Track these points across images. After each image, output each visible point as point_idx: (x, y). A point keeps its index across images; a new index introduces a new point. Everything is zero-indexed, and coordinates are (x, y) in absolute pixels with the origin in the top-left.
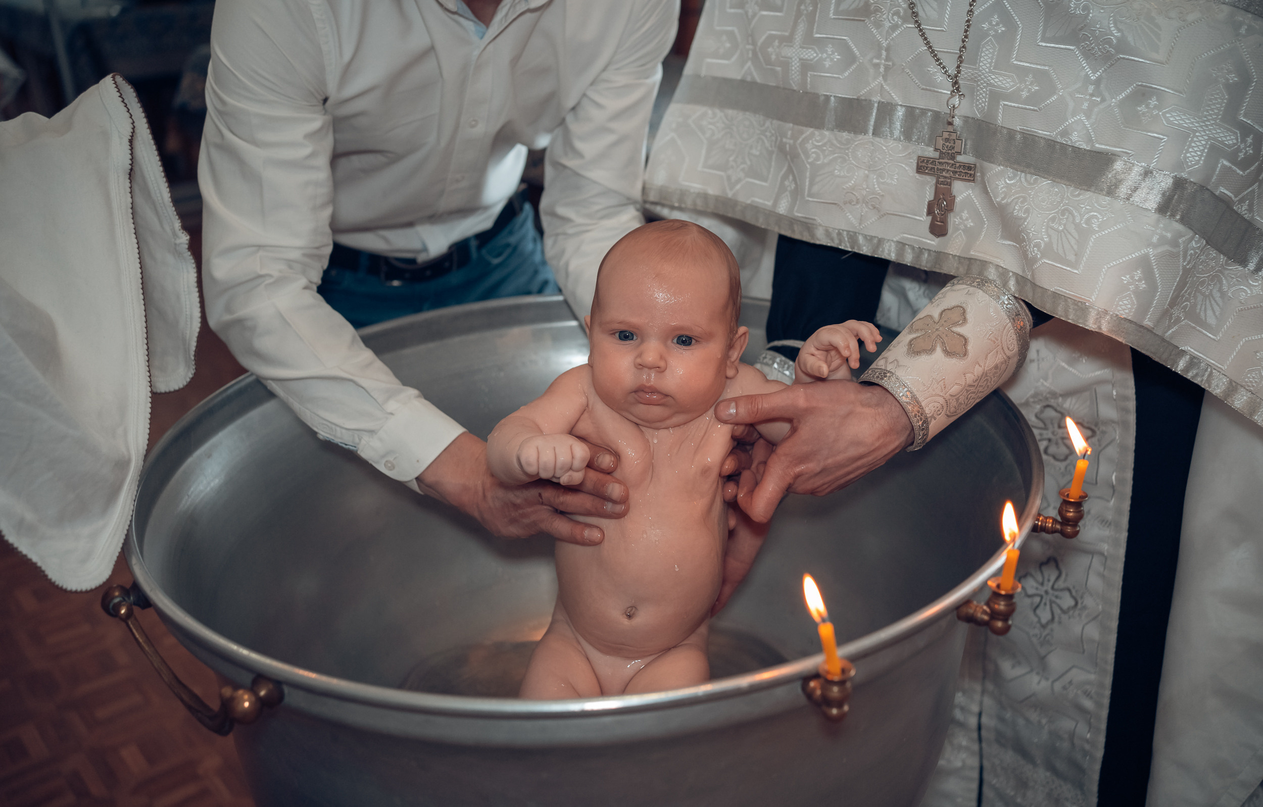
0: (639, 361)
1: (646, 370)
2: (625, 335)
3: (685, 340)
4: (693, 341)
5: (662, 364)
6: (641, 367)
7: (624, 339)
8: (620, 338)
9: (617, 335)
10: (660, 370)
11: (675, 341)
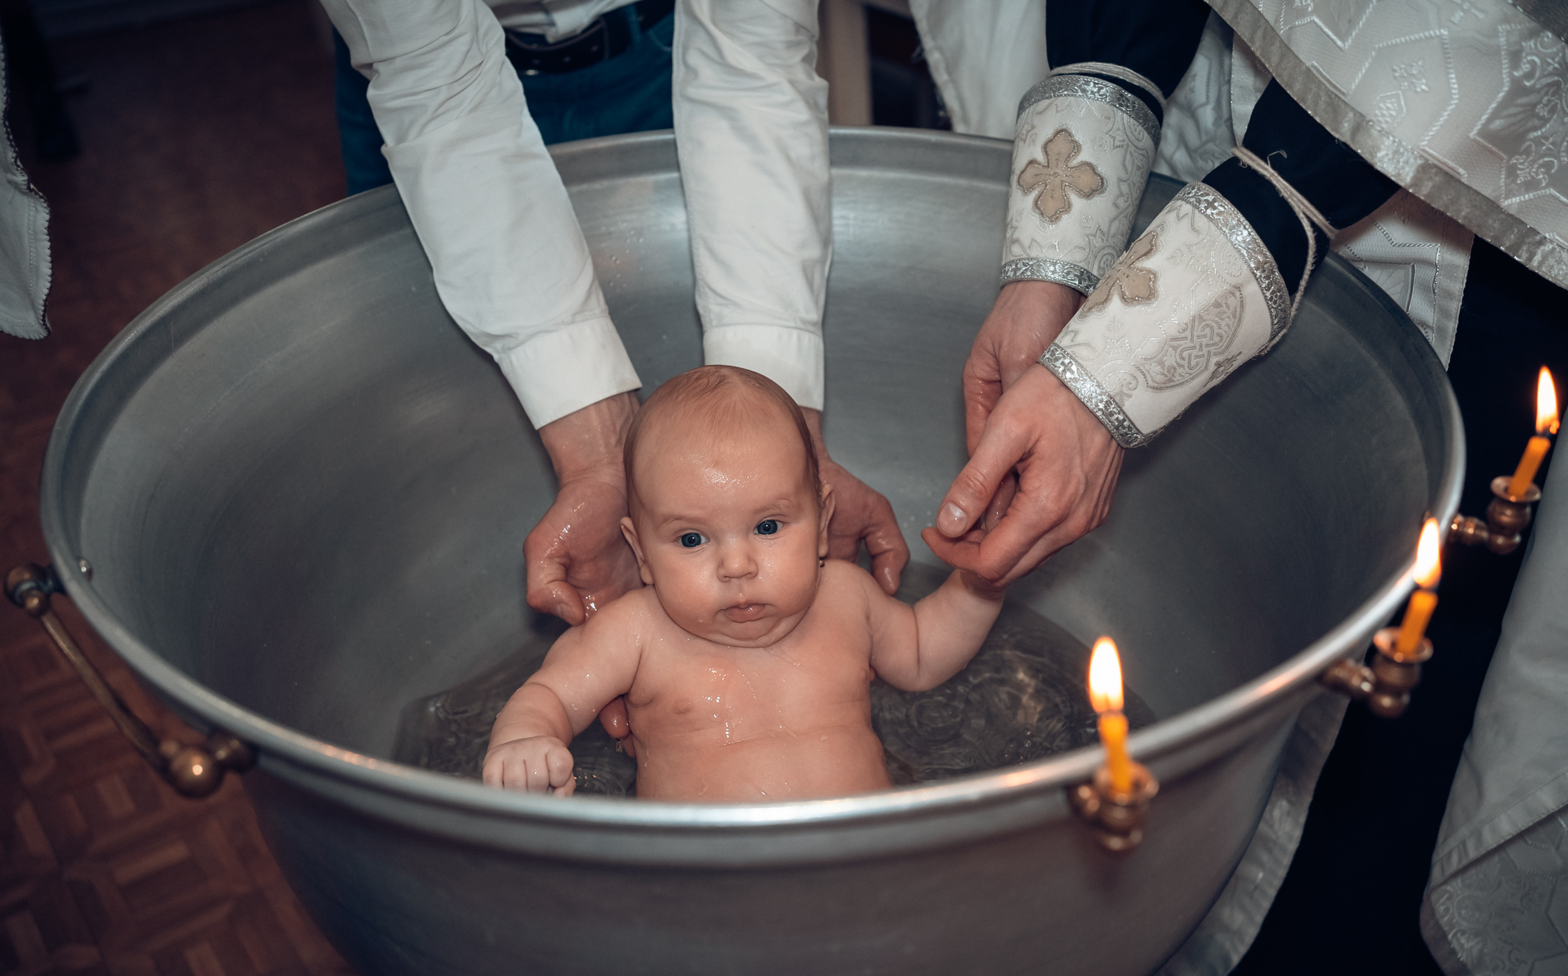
0: (722, 572)
1: (735, 581)
2: (690, 541)
3: (767, 528)
4: (779, 525)
5: (752, 568)
6: (727, 579)
7: (689, 544)
8: (685, 545)
9: (680, 541)
10: (750, 576)
11: (756, 531)
